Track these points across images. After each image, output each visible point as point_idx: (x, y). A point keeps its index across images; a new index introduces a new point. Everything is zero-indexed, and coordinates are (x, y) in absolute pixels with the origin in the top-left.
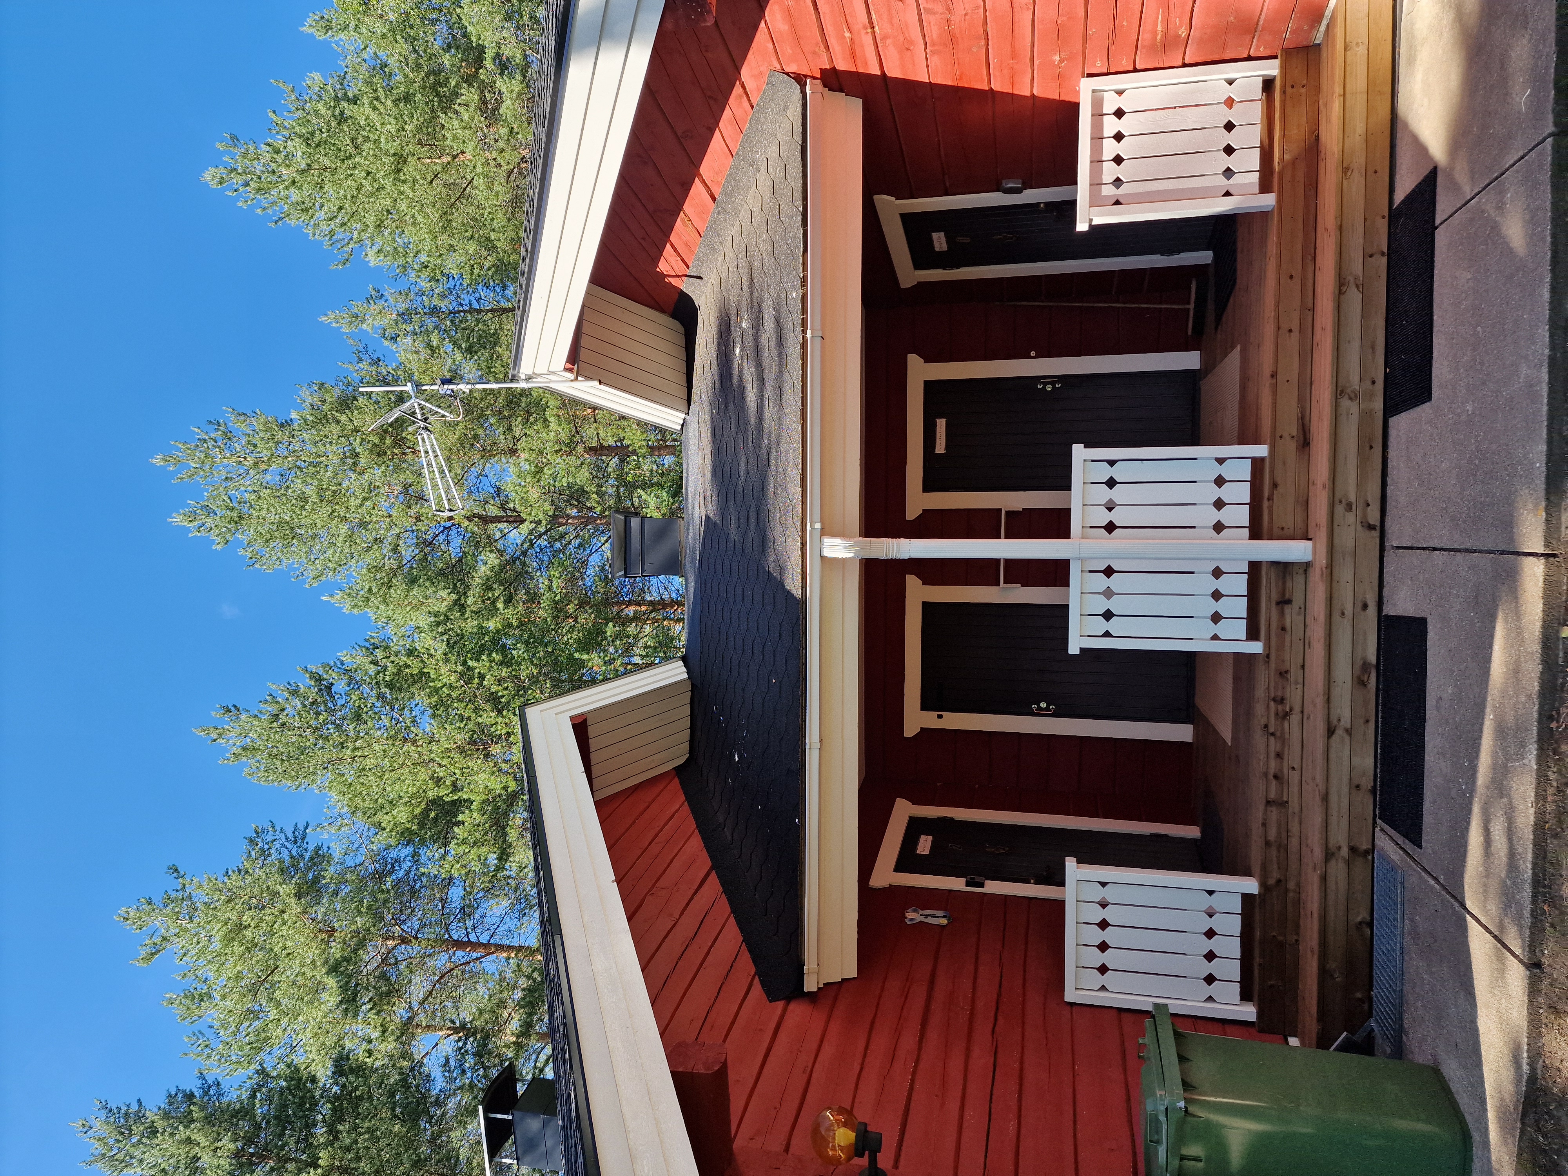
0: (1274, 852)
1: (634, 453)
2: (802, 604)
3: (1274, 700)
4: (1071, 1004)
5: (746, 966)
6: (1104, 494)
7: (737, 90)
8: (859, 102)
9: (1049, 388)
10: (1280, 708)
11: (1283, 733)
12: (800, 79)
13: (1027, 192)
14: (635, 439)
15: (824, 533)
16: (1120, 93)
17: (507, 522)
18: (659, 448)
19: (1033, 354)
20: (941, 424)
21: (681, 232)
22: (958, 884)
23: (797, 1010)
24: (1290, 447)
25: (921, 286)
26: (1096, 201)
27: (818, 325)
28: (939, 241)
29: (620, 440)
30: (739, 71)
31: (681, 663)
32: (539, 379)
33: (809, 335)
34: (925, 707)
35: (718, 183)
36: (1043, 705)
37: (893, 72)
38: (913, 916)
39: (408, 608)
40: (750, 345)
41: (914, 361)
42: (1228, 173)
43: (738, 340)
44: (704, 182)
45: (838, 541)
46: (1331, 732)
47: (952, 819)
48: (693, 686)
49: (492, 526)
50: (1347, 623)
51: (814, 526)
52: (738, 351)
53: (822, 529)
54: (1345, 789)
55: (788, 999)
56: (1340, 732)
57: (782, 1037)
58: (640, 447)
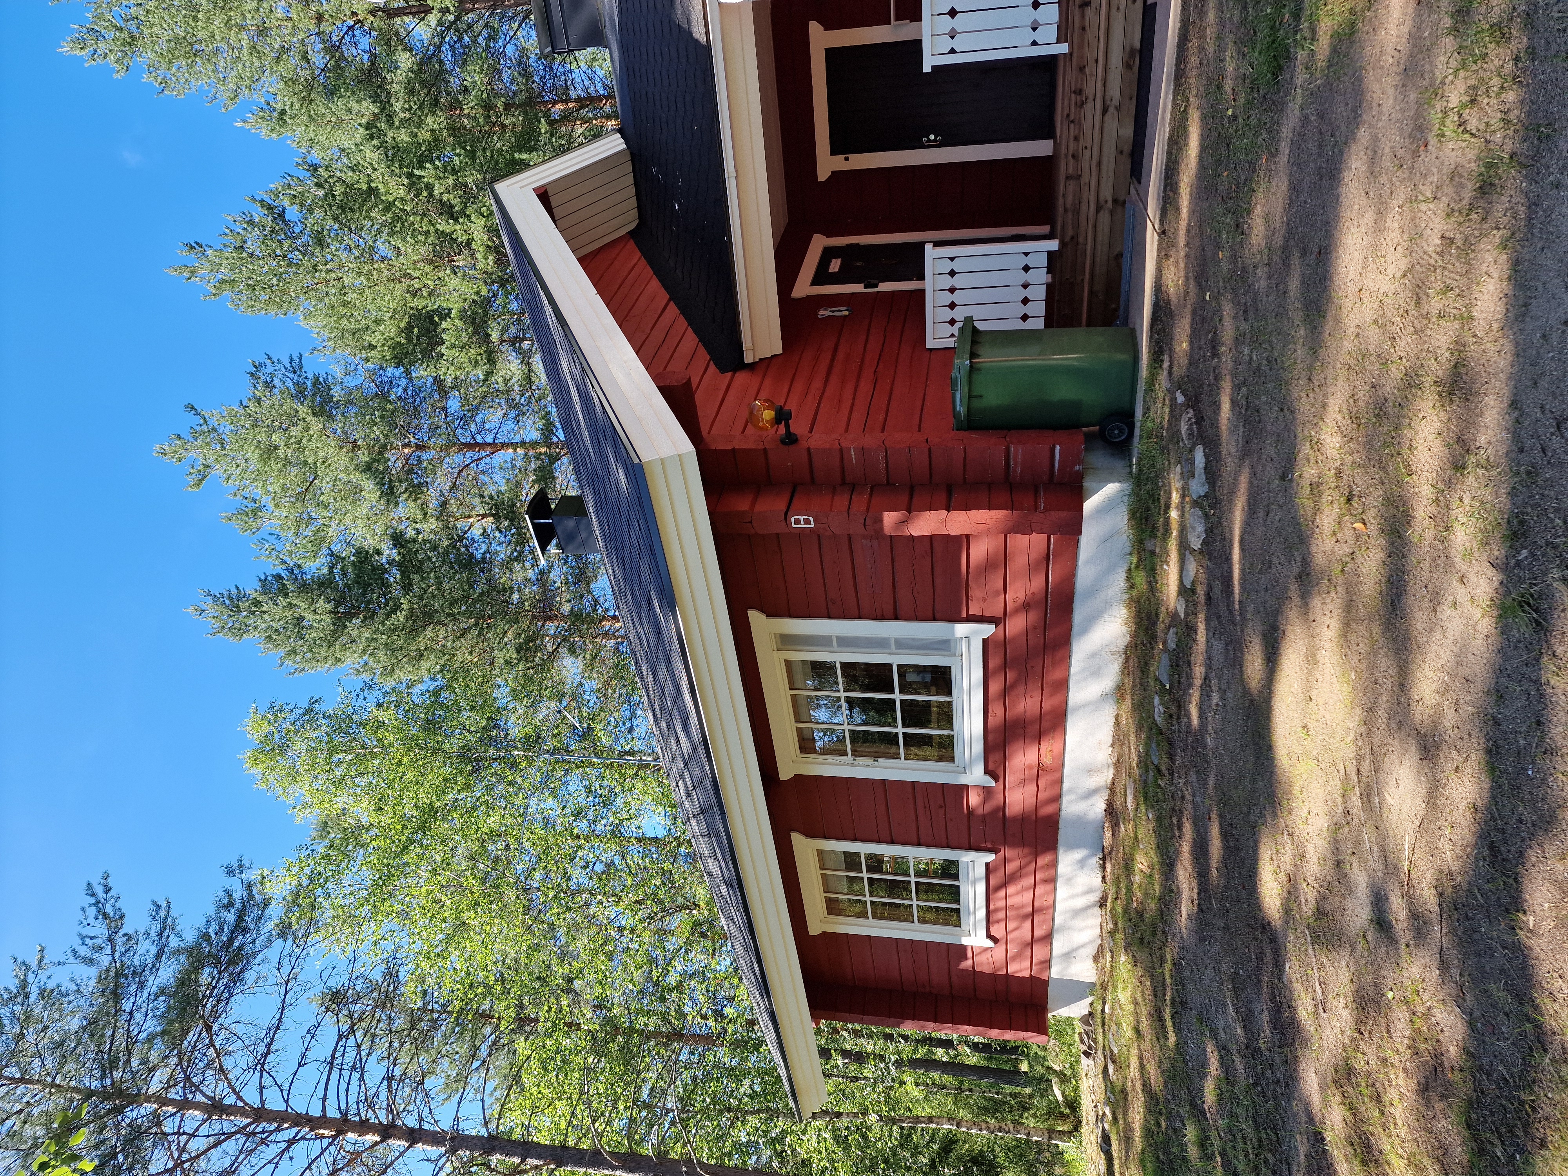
0: (1070, 215)
3: (1075, 92)
4: (931, 350)
5: (703, 355)
10: (1079, 98)
11: (1080, 119)
17: (411, 13)
22: (858, 288)
23: (741, 377)
31: (618, 135)
34: (834, 152)
36: (932, 137)
38: (823, 313)
39: (329, 128)
46: (1105, 111)
47: (858, 245)
48: (633, 155)
50: (1120, 16)
54: (1113, 155)
55: (735, 370)
56: (1112, 110)
57: (731, 392)
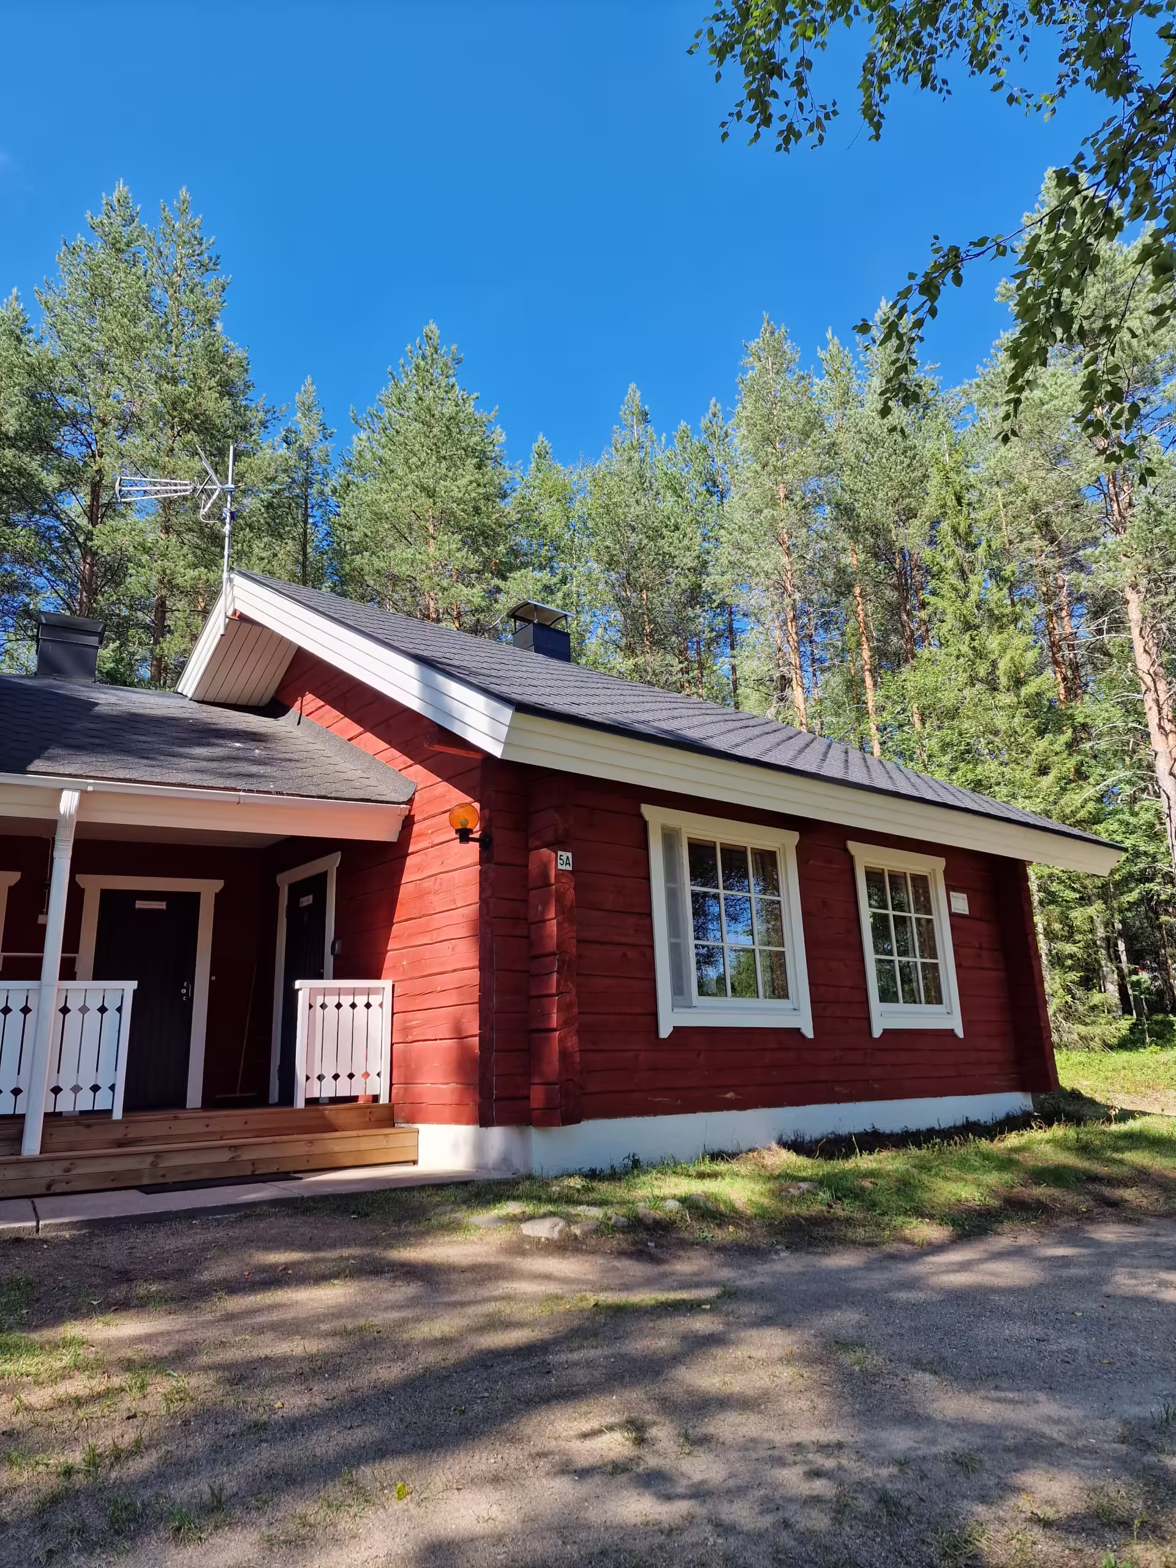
1: (157, 642)
2: (23, 771)
6: (94, 1004)
7: (410, 762)
8: (395, 840)
9: (184, 991)
12: (410, 802)
13: (331, 958)
14: (171, 646)
15: (84, 793)
16: (381, 1005)
18: (159, 666)
19: (214, 978)
20: (162, 905)
21: (331, 714)
24: (118, 1134)
25: (276, 890)
26: (313, 992)
27: (247, 801)
28: (307, 901)
29: (169, 632)
30: (420, 763)
32: (229, 588)
33: (241, 793)
35: (359, 743)
37: (410, 861)
40: (241, 754)
41: (218, 885)
42: (320, 1078)
43: (247, 746)
44: (361, 734)
45: (76, 802)
49: (88, 489)
51: (90, 786)
52: (238, 745)
53: (87, 792)
58: (161, 648)
